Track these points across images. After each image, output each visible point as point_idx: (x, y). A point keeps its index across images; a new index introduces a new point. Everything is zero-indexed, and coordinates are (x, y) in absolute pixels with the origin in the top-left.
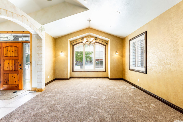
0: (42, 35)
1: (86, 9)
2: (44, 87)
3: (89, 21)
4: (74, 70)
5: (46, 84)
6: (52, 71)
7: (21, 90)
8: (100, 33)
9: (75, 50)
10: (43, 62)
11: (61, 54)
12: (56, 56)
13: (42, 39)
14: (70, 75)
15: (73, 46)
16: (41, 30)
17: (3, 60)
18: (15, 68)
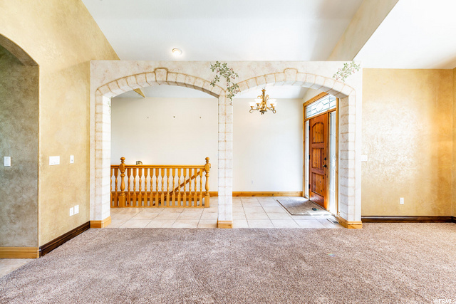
5: (366, 220)
13: (348, 97)
16: (345, 73)
17: (311, 150)
18: (321, 164)
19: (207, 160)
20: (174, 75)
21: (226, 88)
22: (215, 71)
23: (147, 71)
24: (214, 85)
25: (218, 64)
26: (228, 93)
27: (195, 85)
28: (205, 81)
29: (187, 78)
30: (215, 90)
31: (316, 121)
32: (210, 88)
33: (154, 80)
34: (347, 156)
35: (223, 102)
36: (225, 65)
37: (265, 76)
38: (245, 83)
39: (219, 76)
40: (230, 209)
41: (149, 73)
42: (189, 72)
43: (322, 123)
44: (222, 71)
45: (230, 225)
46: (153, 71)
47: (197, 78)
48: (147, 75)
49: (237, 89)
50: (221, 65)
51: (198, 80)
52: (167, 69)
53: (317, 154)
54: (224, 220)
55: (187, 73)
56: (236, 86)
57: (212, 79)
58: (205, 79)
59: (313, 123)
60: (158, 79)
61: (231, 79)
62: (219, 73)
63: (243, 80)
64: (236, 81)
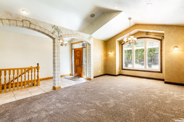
0: (91, 42)
1: (119, 12)
2: (92, 78)
3: (130, 20)
4: (123, 68)
5: (94, 77)
6: (103, 68)
7: (82, 77)
8: (149, 27)
9: (124, 49)
10: (91, 60)
11: (110, 53)
12: (106, 55)
13: (90, 45)
14: (120, 72)
15: (122, 45)
16: (90, 38)
17: (75, 59)
18: (80, 64)
19: (38, 64)
20: (34, 25)
21: (58, 36)
22: (54, 28)
23: (17, 20)
24: (53, 34)
25: (54, 26)
26: (58, 38)
27: (45, 32)
28: (49, 32)
29: (41, 28)
30: (54, 36)
31: (77, 50)
32: (51, 35)
33: (22, 25)
34: (90, 61)
35: (57, 41)
36: (57, 27)
37: (71, 34)
38: (64, 36)
39: (55, 31)
40: (60, 82)
41: (18, 21)
42: (42, 26)
43: (80, 51)
44: (56, 29)
45: (60, 87)
46: (21, 20)
47: (45, 29)
48: (17, 22)
49: (62, 37)
50: (56, 27)
51: (46, 30)
52: (30, 22)
53: (77, 61)
54: (58, 86)
55: (41, 26)
56: (61, 36)
57: (52, 31)
58: (49, 31)
59: (76, 51)
60: (24, 25)
61: (60, 33)
62: (55, 30)
63: (64, 34)
64: (61, 34)
